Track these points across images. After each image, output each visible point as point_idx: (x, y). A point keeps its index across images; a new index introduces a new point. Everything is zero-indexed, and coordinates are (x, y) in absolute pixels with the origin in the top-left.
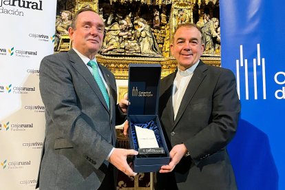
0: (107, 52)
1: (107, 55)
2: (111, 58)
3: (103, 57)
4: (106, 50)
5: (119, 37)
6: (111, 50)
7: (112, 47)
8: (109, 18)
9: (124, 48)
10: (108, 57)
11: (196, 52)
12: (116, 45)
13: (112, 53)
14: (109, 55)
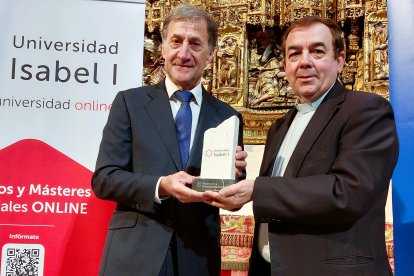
0: (259, 103)
1: (258, 109)
2: (265, 112)
3: (252, 111)
4: (257, 101)
5: (279, 79)
6: (265, 100)
7: (265, 96)
8: (265, 53)
9: (285, 96)
10: (261, 112)
11: (324, 70)
12: (272, 92)
13: (266, 104)
14: (262, 109)
